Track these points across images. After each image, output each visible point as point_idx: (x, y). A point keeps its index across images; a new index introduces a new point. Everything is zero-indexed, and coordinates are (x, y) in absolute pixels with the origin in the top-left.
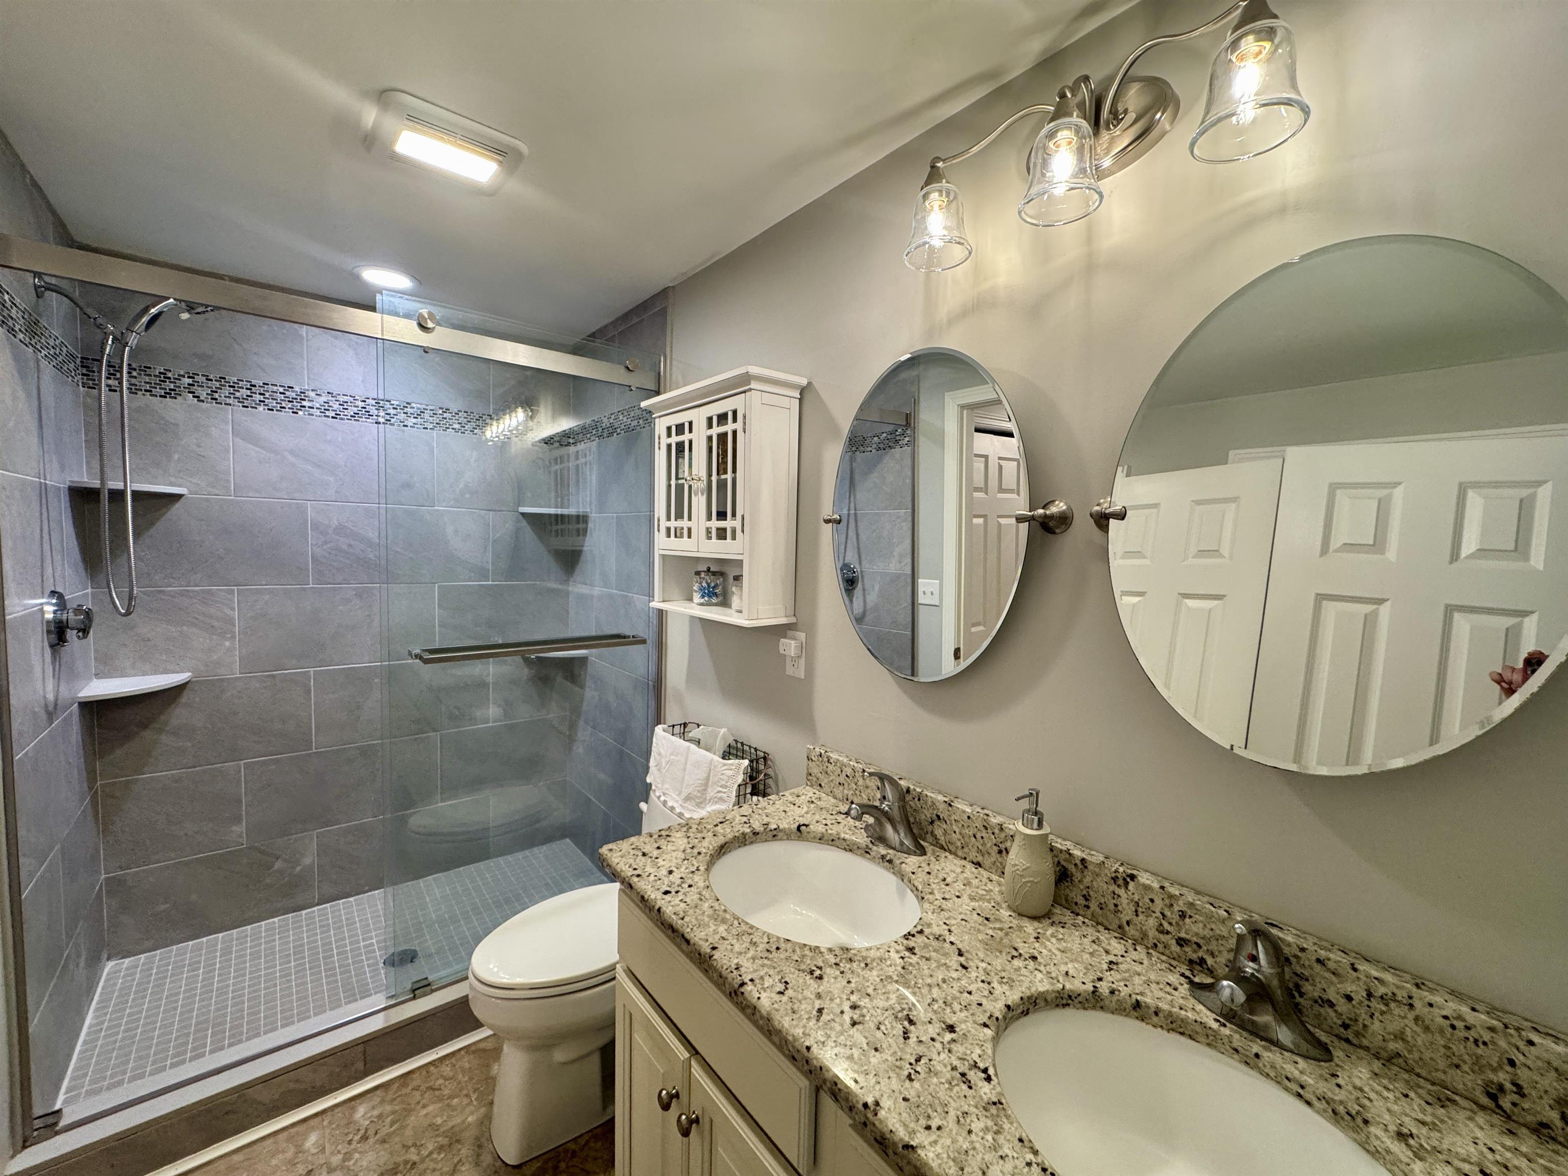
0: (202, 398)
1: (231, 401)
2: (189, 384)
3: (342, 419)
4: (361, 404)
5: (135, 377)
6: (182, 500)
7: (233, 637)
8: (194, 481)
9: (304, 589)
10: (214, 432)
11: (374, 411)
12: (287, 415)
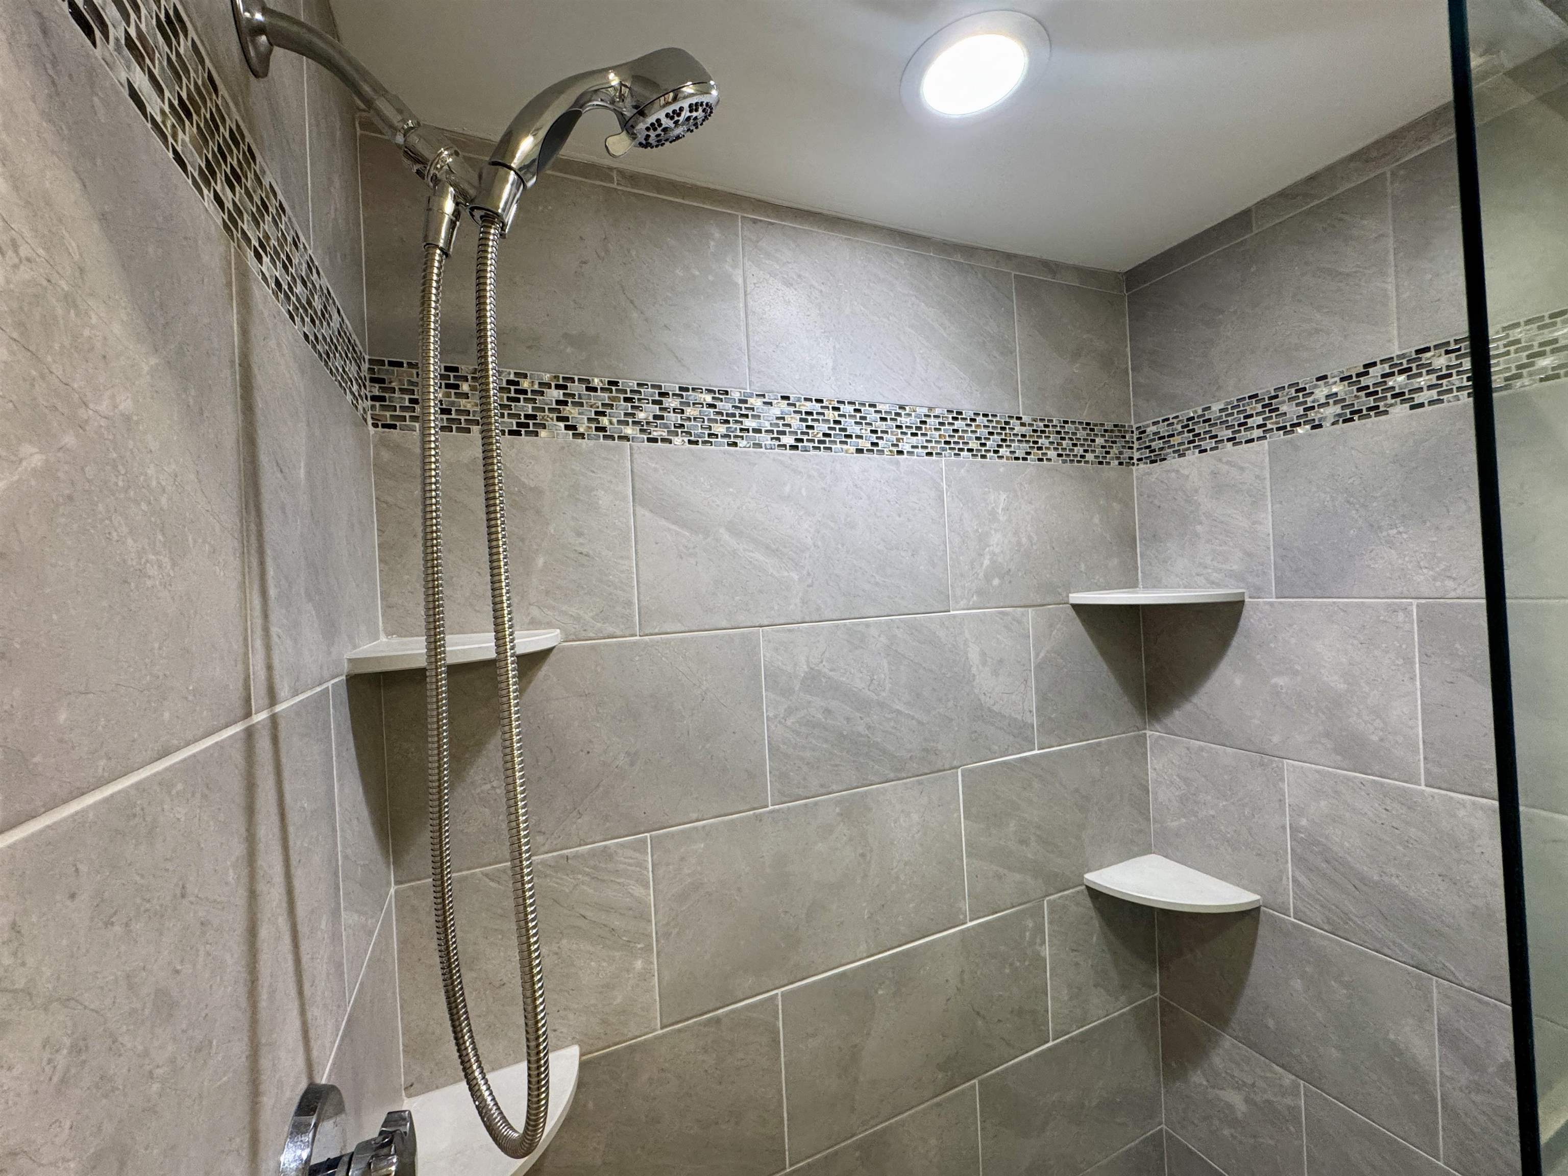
0: (581, 430)
1: (629, 431)
2: (558, 402)
3: (806, 450)
4: (831, 415)
5: (465, 395)
6: (552, 658)
7: (648, 948)
8: (573, 611)
9: (759, 818)
10: (604, 500)
11: (853, 429)
12: (720, 449)
